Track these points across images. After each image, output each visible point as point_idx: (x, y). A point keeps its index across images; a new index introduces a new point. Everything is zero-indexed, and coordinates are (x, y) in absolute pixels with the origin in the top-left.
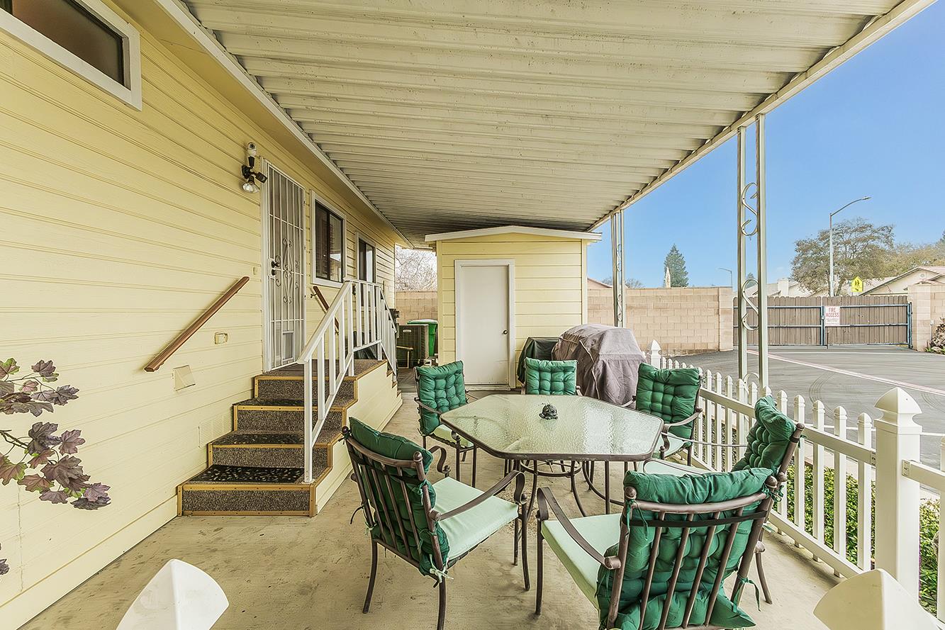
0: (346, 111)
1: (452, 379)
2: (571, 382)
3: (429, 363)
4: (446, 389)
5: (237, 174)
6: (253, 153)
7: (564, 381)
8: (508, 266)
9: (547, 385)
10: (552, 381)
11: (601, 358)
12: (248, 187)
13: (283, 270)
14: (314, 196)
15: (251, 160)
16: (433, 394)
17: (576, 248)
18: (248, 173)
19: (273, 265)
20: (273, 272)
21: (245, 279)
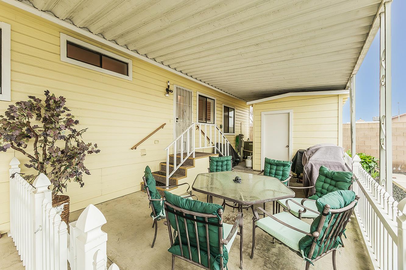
0: (187, 65)
1: (225, 162)
2: (286, 172)
3: (249, 158)
4: (222, 166)
5: (164, 92)
6: (169, 84)
7: (283, 171)
8: (289, 113)
9: (274, 171)
10: (276, 170)
11: (310, 162)
12: (167, 95)
13: (181, 121)
14: (198, 93)
15: (169, 86)
16: (215, 167)
17: (335, 100)
18: (168, 91)
19: (177, 119)
20: (177, 122)
21: (165, 124)
